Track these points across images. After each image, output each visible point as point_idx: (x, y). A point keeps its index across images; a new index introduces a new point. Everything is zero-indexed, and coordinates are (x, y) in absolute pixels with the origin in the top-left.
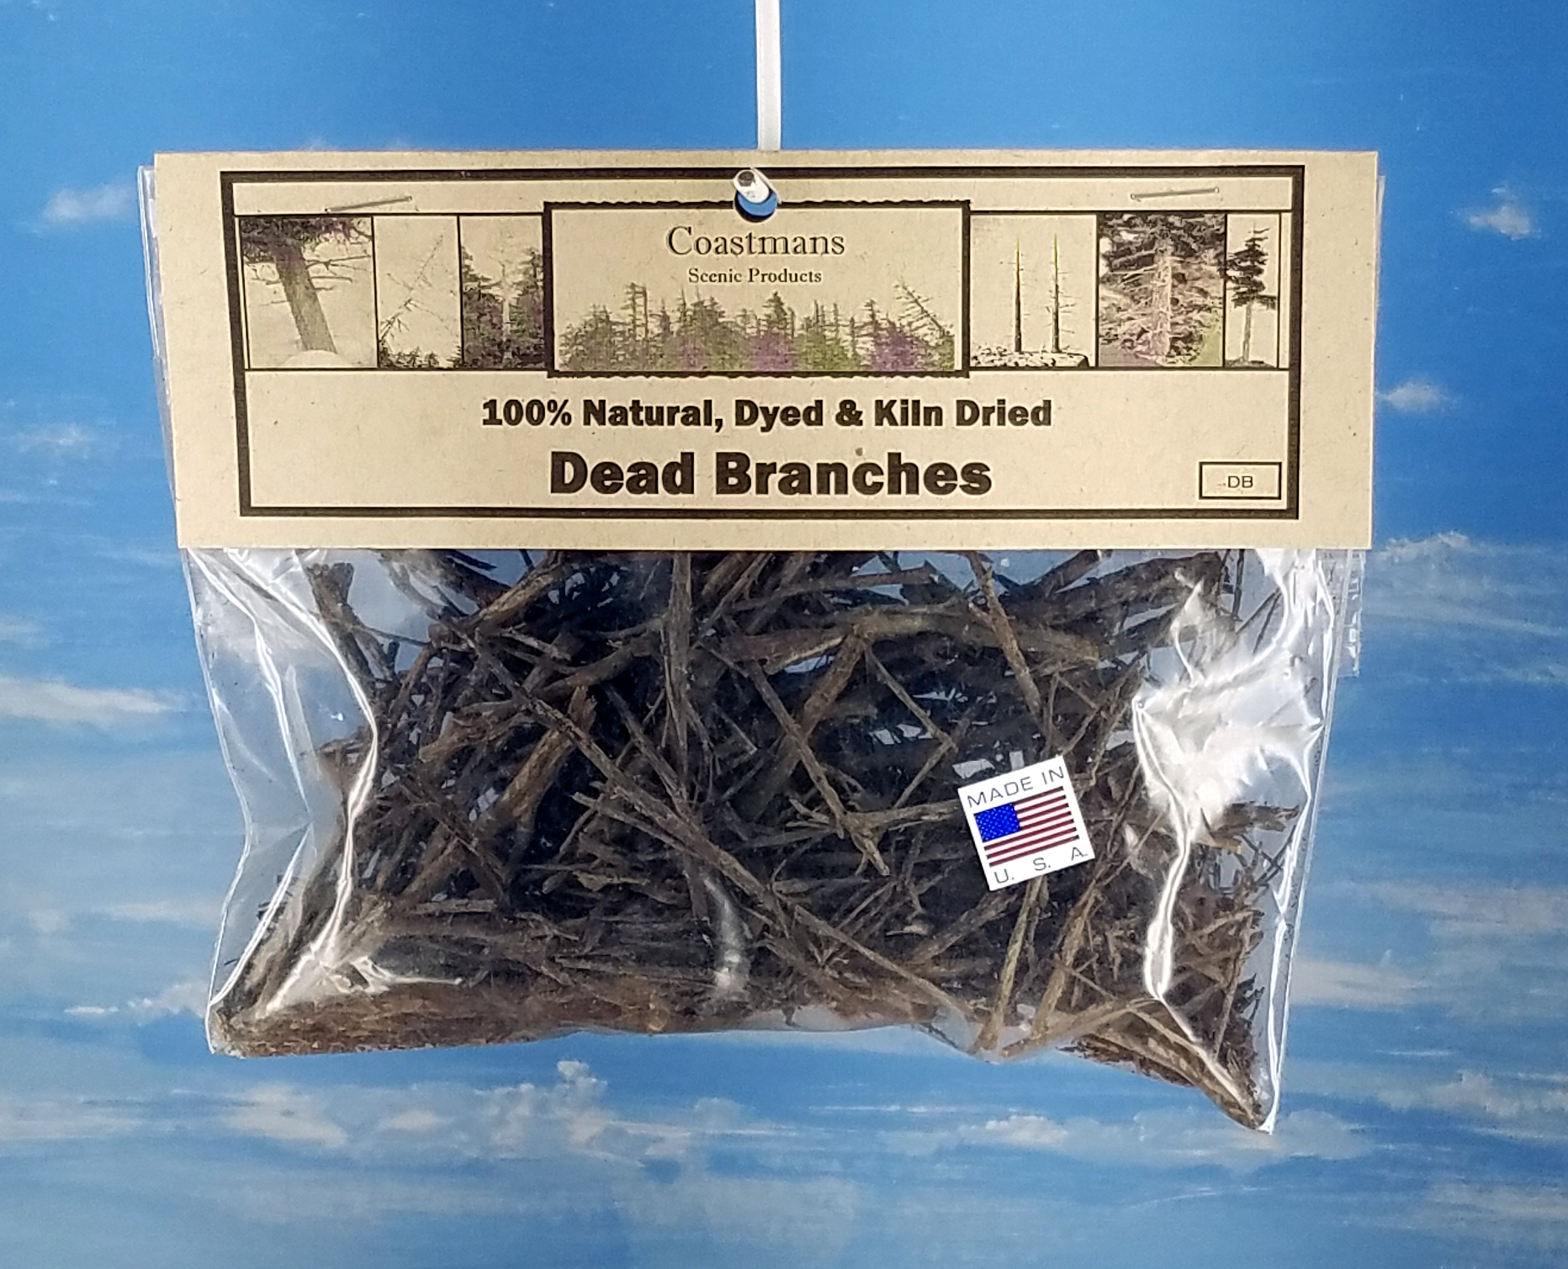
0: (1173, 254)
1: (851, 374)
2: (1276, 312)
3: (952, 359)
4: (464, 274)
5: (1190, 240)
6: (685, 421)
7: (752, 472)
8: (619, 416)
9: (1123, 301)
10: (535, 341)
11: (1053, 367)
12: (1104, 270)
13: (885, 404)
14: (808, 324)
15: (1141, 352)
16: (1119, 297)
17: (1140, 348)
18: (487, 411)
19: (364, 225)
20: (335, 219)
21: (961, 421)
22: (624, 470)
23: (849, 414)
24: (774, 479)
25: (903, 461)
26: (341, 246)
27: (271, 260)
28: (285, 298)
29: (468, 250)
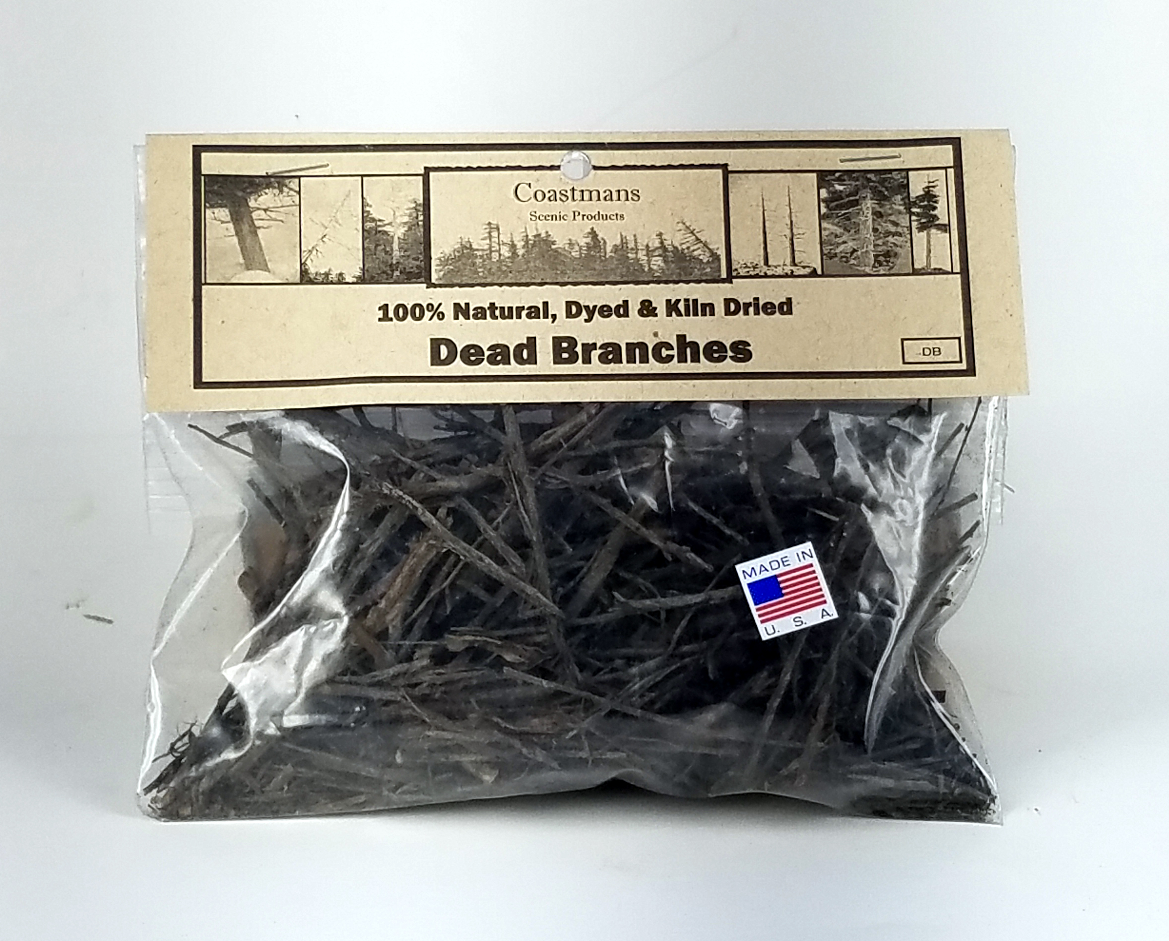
0: (872, 199)
1: (648, 283)
2: (948, 235)
3: (720, 271)
4: (365, 217)
5: (883, 189)
6: (529, 316)
7: (579, 349)
8: (480, 313)
9: (839, 231)
10: (418, 263)
11: (792, 275)
12: (824, 210)
13: (673, 302)
14: (616, 249)
15: (853, 264)
16: (836, 228)
17: (852, 262)
18: (381, 312)
19: (294, 184)
20: (272, 180)
21: (728, 312)
22: (485, 349)
23: (647, 309)
24: (595, 354)
25: (688, 340)
26: (276, 198)
27: (226, 206)
28: (233, 232)
29: (369, 200)
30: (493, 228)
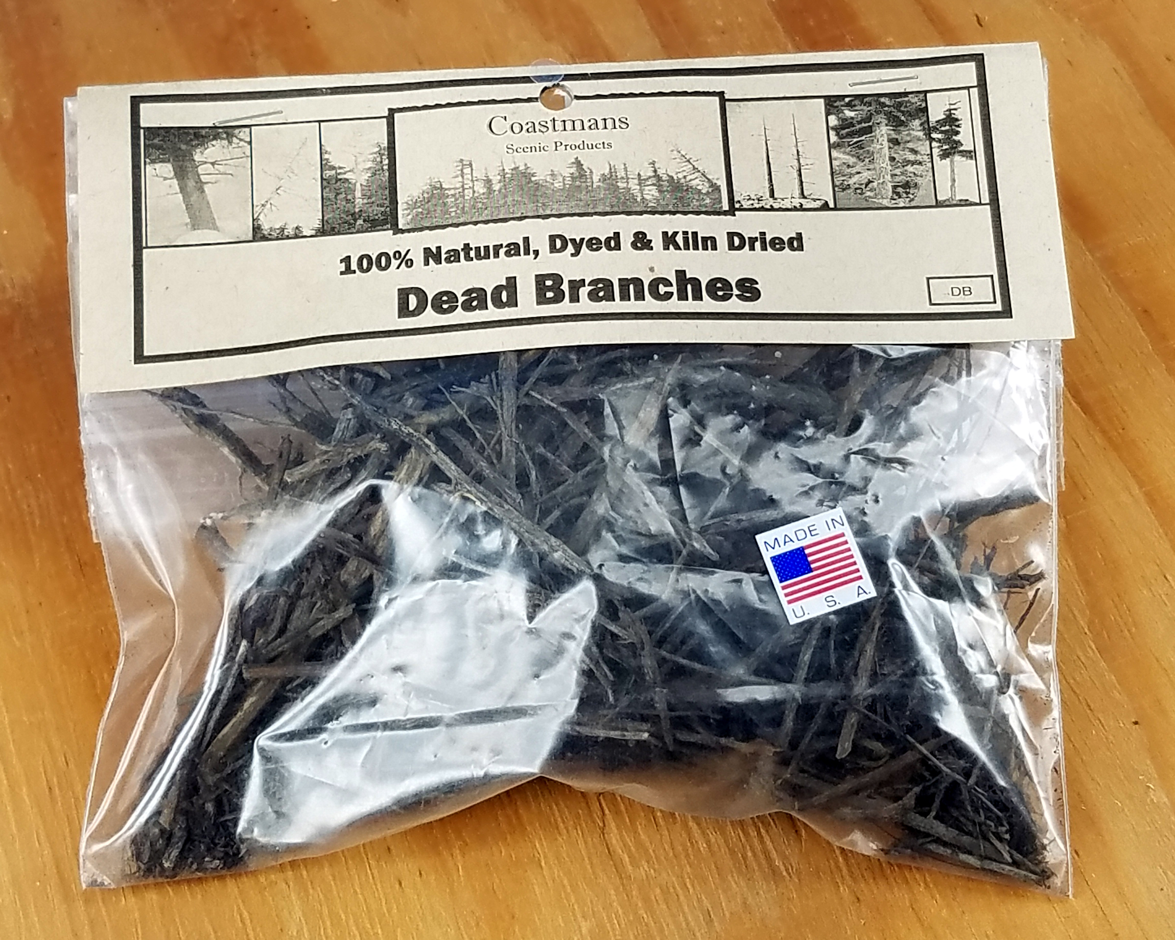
0: (887, 125)
1: (641, 213)
2: (974, 162)
3: (720, 202)
4: (324, 165)
5: (899, 114)
6: (508, 254)
7: (565, 287)
8: (453, 256)
9: (852, 160)
10: (383, 209)
11: (801, 209)
12: (834, 138)
13: (670, 234)
14: (604, 178)
15: (870, 197)
16: (847, 157)
17: (868, 194)
18: (343, 264)
19: (244, 134)
20: (220, 130)
21: (732, 247)
22: (459, 296)
23: (641, 241)
24: (584, 292)
25: (688, 276)
26: (225, 150)
27: (169, 161)
28: (178, 191)
29: (327, 147)
30: (465, 165)
